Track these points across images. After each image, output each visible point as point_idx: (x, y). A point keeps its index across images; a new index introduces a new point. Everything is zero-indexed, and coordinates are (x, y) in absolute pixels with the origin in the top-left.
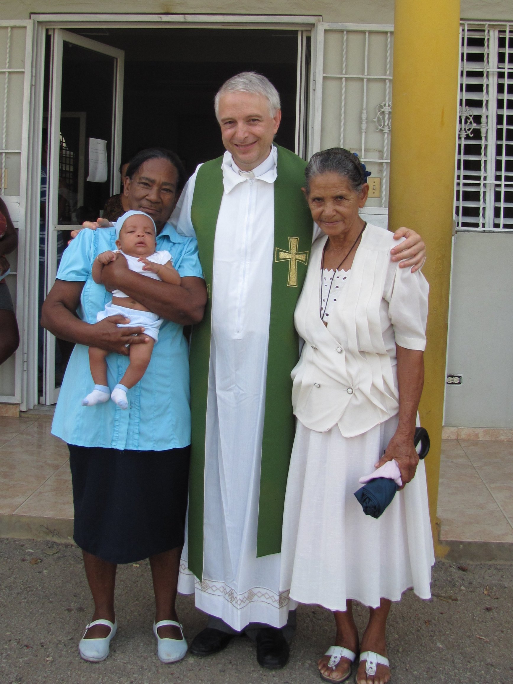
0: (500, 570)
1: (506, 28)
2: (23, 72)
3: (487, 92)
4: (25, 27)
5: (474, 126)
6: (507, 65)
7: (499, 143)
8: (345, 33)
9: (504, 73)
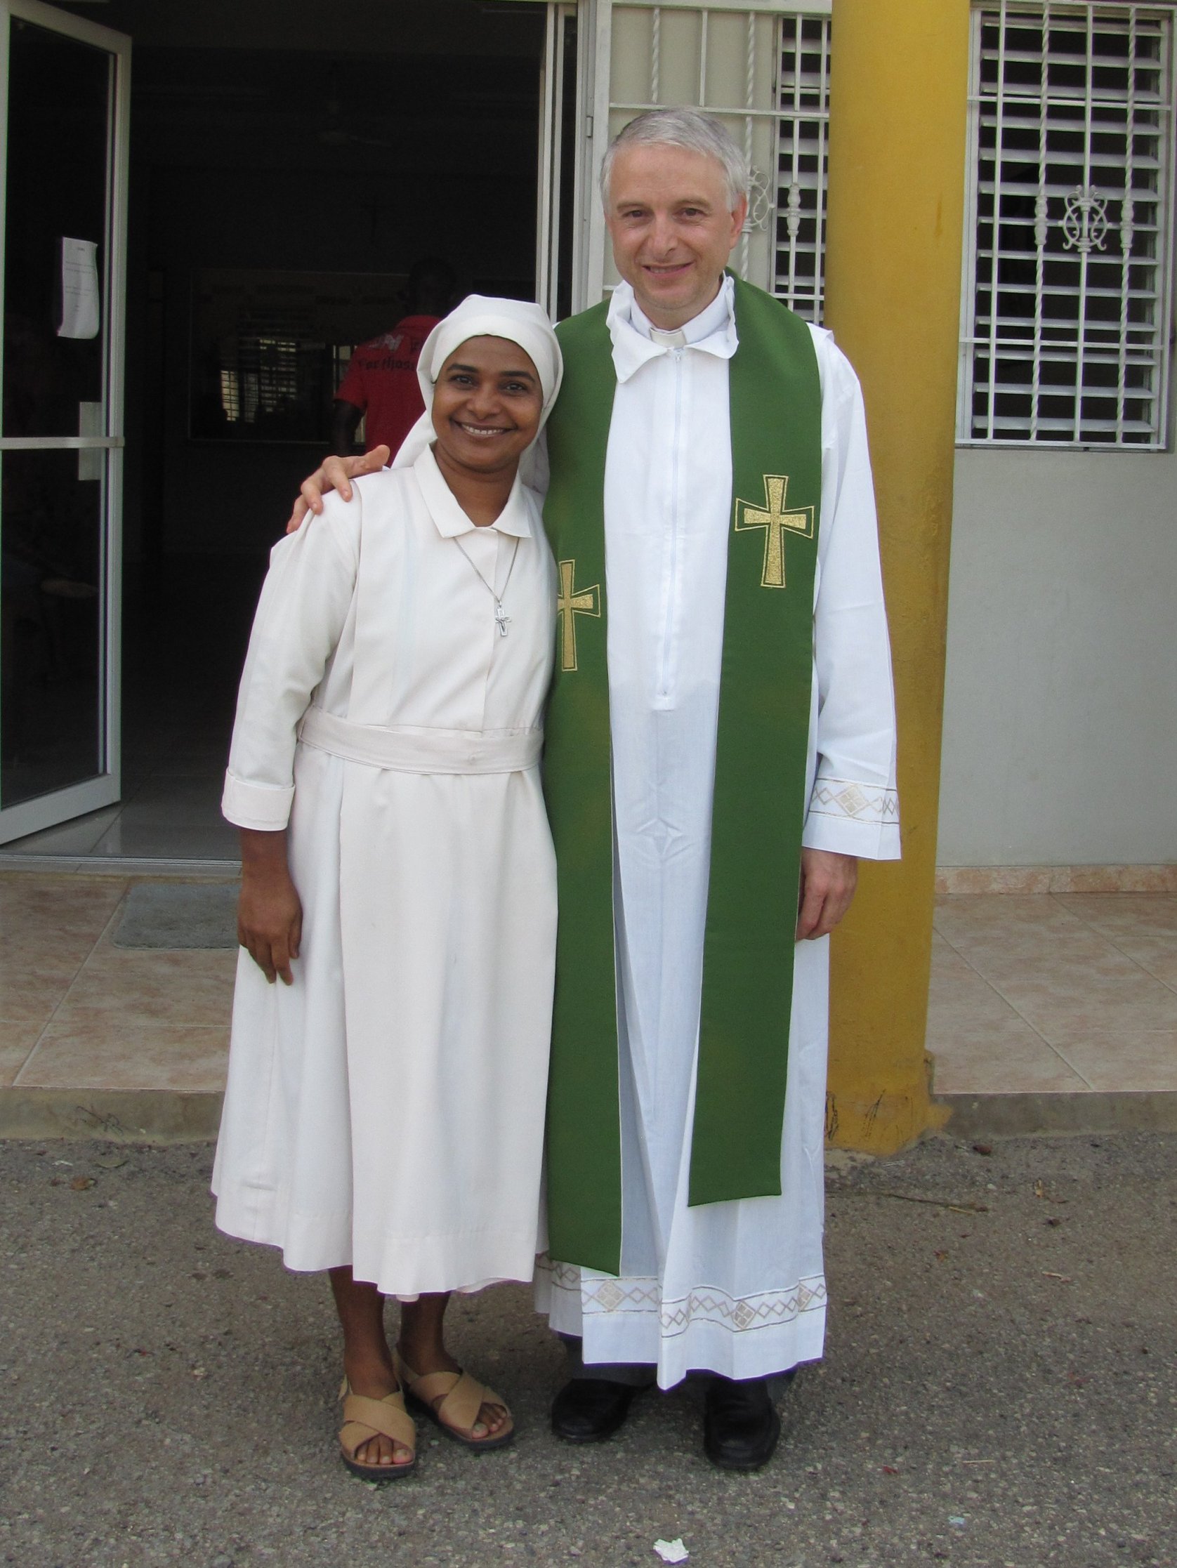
0: (1054, 1149)
1: (1000, 8)
6: (1002, 86)
7: (984, 254)
8: (657, 11)
9: (994, 105)
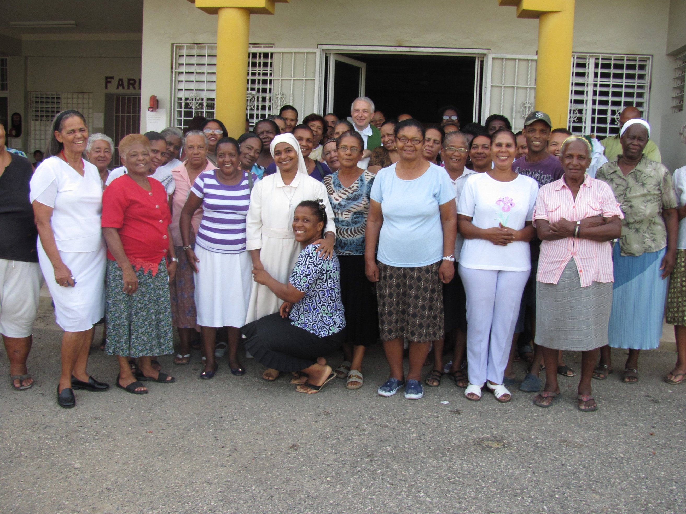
1: (599, 57)
2: (314, 80)
3: (587, 95)
4: (315, 53)
5: (579, 115)
6: (599, 79)
7: (593, 125)
8: (504, 60)
9: (597, 84)
